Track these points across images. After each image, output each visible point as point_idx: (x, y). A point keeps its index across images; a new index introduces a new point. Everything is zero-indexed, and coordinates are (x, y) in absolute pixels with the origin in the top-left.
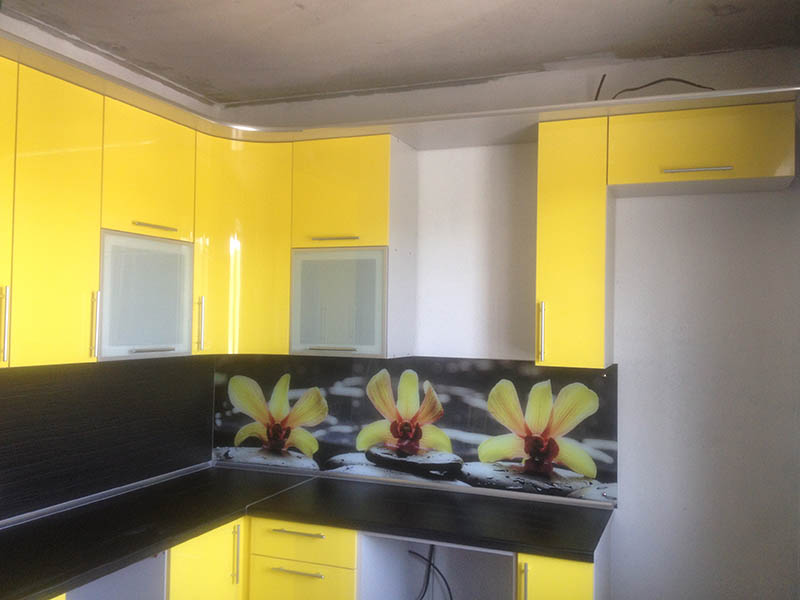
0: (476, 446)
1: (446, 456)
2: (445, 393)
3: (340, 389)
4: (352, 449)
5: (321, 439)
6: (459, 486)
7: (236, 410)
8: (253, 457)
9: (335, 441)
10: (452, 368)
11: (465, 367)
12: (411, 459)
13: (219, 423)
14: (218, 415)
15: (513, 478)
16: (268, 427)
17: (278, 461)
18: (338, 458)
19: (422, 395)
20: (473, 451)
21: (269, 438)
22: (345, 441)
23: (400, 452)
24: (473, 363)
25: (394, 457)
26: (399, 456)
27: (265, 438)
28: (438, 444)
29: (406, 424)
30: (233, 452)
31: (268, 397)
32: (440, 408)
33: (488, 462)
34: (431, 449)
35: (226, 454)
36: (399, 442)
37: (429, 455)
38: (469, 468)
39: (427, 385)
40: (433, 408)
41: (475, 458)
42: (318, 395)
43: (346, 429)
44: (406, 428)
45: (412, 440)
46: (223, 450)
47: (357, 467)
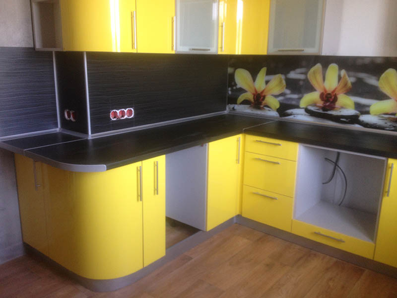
0: (369, 106)
1: (351, 111)
2: (354, 76)
3: (293, 75)
4: (298, 107)
5: (281, 102)
6: (357, 127)
7: (238, 86)
8: (246, 110)
9: (289, 103)
10: (359, 62)
11: (367, 62)
12: (330, 112)
13: (230, 93)
14: (230, 89)
15: (389, 124)
16: (254, 95)
17: (259, 112)
18: (289, 111)
19: (340, 78)
20: (367, 109)
21: (254, 100)
22: (294, 103)
23: (324, 108)
24: (373, 59)
25: (321, 111)
26: (324, 110)
27: (252, 100)
28: (346, 105)
29: (329, 94)
30: (236, 107)
31: (254, 80)
32: (349, 85)
33: (375, 115)
34: (342, 108)
35: (233, 108)
36: (324, 103)
37: (341, 110)
38: (364, 118)
39: (343, 72)
40: (346, 85)
41: (368, 113)
42: (281, 79)
43: (295, 96)
44: (329, 96)
45: (332, 102)
46: (232, 106)
47: (300, 116)
